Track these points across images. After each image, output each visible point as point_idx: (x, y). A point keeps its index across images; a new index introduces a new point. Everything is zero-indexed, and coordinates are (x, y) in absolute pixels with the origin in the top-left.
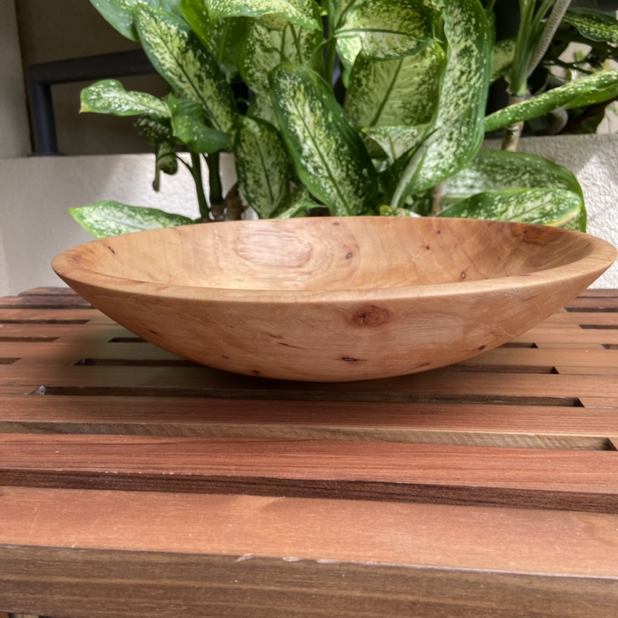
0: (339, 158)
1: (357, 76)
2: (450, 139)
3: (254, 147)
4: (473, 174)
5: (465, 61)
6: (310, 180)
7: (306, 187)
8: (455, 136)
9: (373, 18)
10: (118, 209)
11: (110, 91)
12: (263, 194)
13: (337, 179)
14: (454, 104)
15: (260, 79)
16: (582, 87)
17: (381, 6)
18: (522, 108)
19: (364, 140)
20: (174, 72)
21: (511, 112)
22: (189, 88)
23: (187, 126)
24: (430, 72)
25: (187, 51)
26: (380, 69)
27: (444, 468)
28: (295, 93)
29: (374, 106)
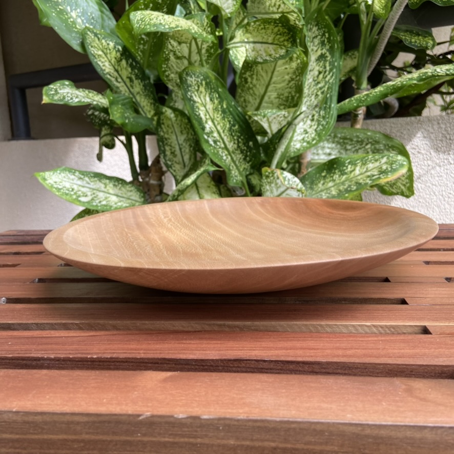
0: (232, 134)
1: (244, 76)
2: (312, 120)
3: (171, 128)
4: (330, 145)
5: (321, 64)
6: (211, 150)
7: (208, 155)
8: (316, 117)
9: (255, 34)
10: (71, 173)
11: (65, 88)
12: (178, 162)
13: (231, 150)
14: (315, 94)
15: (174, 79)
16: (407, 81)
17: (260, 25)
18: (363, 97)
19: (250, 121)
20: (112, 75)
21: (356, 100)
22: (123, 86)
23: (121, 112)
24: (297, 72)
25: (121, 60)
26: (261, 71)
27: (301, 349)
28: (199, 87)
29: (257, 98)
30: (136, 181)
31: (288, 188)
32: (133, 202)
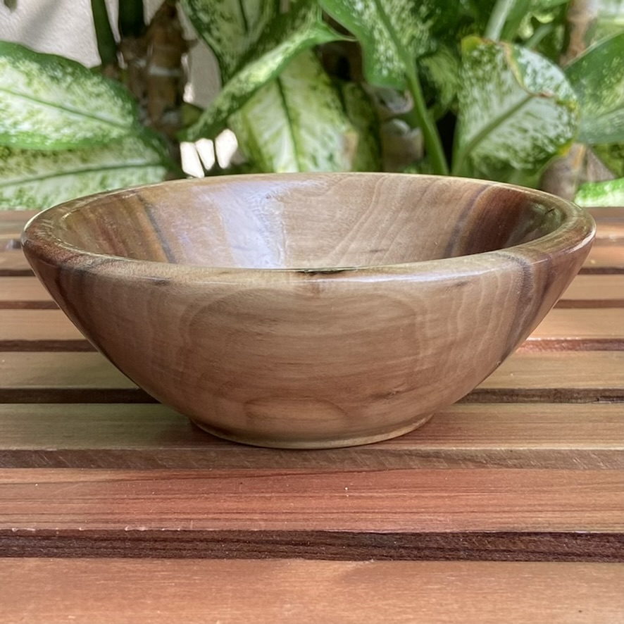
30: (110, 68)
31: (531, 96)
32: (105, 126)
